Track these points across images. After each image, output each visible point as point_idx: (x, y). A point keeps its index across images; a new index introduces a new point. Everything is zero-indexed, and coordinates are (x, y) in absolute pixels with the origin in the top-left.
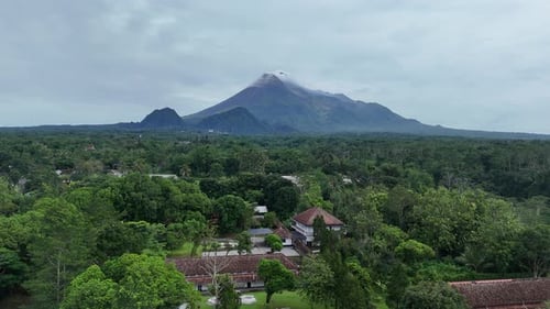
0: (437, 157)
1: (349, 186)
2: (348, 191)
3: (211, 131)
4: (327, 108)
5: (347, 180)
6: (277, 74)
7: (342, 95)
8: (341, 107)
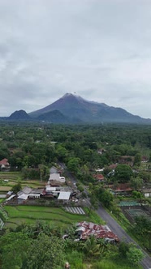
0: (136, 136)
1: (108, 145)
2: (107, 146)
3: (43, 121)
4: (96, 110)
5: (107, 144)
6: (73, 93)
7: (104, 104)
8: (103, 109)
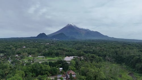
3: (54, 39)
4: (84, 33)
6: (71, 24)
7: (88, 29)
